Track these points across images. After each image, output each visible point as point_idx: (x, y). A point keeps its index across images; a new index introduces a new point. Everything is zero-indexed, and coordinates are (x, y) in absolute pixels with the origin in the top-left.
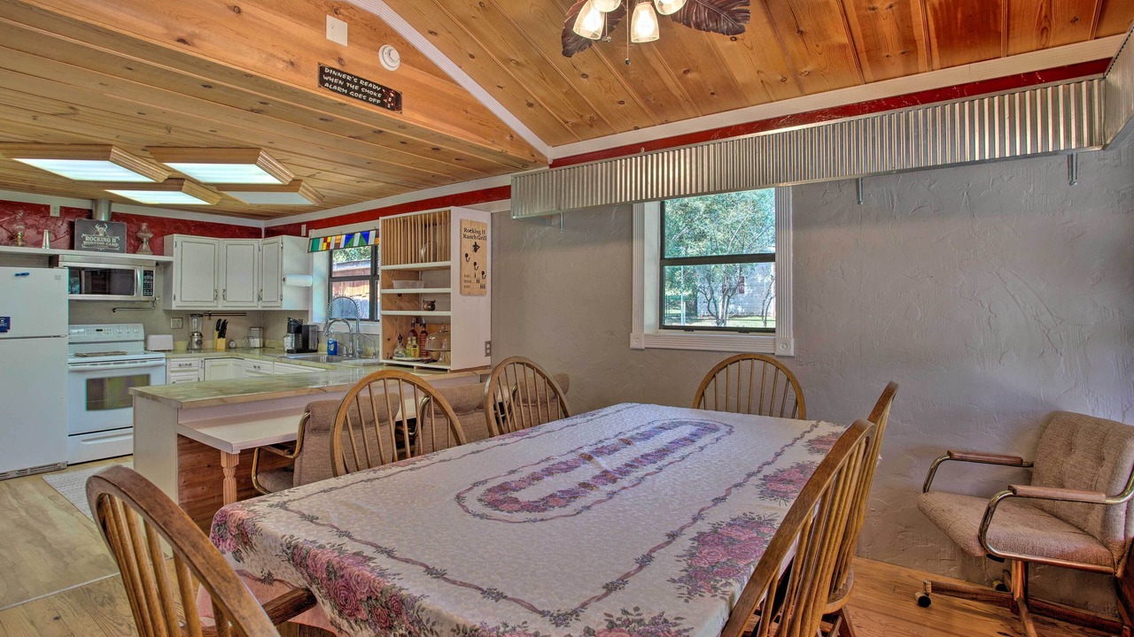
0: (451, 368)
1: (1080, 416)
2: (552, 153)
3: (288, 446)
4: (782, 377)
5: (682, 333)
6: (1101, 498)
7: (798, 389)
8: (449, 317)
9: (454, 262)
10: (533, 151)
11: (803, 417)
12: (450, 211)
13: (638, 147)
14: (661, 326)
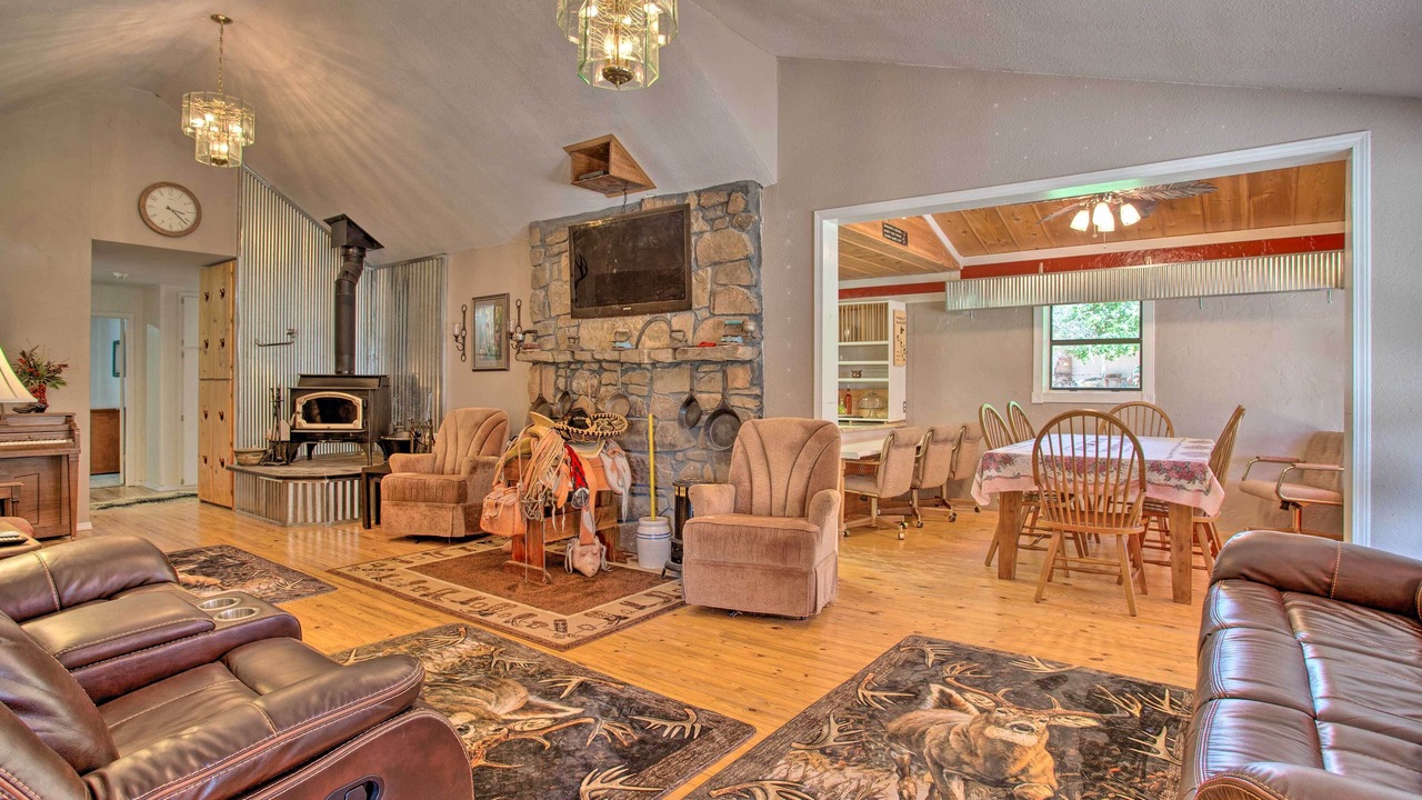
0: (889, 420)
1: (1331, 433)
2: (964, 261)
3: (877, 457)
4: (1157, 415)
5: (1068, 392)
6: (1337, 467)
7: (1168, 421)
8: (887, 383)
9: (890, 342)
10: (949, 257)
11: (1172, 436)
12: (887, 304)
13: (1037, 262)
14: (1051, 388)
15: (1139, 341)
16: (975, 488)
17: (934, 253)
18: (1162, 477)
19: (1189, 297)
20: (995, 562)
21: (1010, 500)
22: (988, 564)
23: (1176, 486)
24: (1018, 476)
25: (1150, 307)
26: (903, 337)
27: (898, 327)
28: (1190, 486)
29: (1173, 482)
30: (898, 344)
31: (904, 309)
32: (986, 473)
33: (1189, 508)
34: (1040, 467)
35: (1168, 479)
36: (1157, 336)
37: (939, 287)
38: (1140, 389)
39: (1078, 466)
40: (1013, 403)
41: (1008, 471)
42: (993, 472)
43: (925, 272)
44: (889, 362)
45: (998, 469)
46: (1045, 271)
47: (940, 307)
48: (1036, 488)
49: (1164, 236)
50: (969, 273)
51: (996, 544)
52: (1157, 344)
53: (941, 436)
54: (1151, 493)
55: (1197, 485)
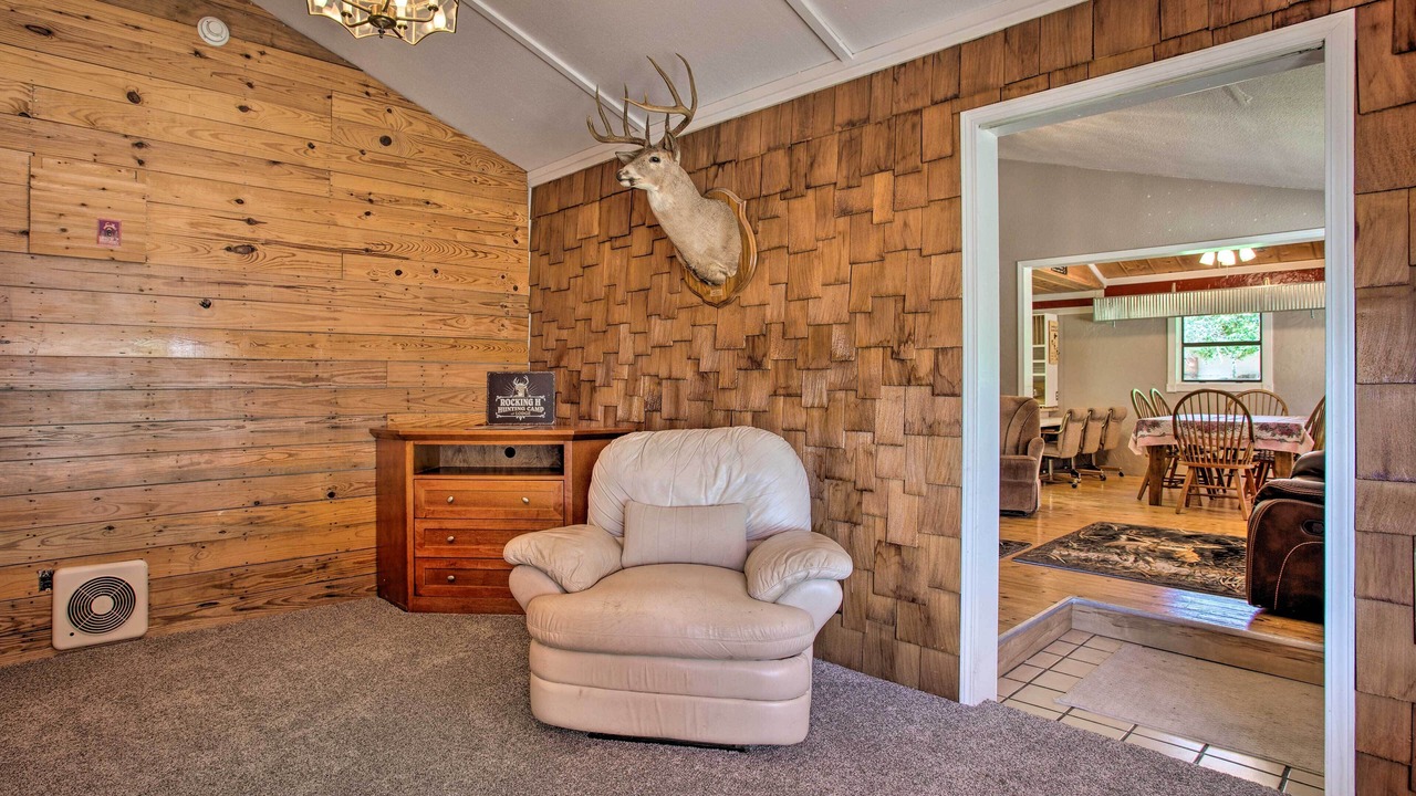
0: (1046, 405)
2: (1107, 282)
4: (1274, 400)
5: (1197, 382)
7: (1284, 404)
8: (1044, 377)
9: (1046, 346)
10: (1096, 279)
11: (1286, 415)
13: (1171, 283)
14: (1183, 380)
15: (1259, 343)
16: (1131, 445)
17: (1086, 278)
18: (1270, 433)
19: (1300, 310)
20: (1147, 494)
21: (1156, 451)
22: (1140, 498)
23: (1280, 440)
24: (1164, 435)
25: (1269, 317)
26: (1056, 341)
27: (1052, 334)
28: (1290, 439)
29: (1277, 437)
30: (1052, 347)
31: (1056, 319)
32: (1140, 433)
33: (1290, 453)
34: (1179, 429)
35: (1274, 435)
36: (1275, 339)
37: (1088, 302)
38: (1260, 381)
39: (1207, 428)
40: (1154, 390)
41: (1156, 431)
42: (1145, 433)
43: (1073, 290)
44: (1046, 361)
45: (1149, 431)
46: (1178, 290)
47: (1090, 318)
48: (1176, 443)
49: (1280, 261)
50: (1112, 292)
51: (1147, 480)
52: (1275, 346)
53: (1098, 416)
54: (1260, 445)
55: (1295, 438)
